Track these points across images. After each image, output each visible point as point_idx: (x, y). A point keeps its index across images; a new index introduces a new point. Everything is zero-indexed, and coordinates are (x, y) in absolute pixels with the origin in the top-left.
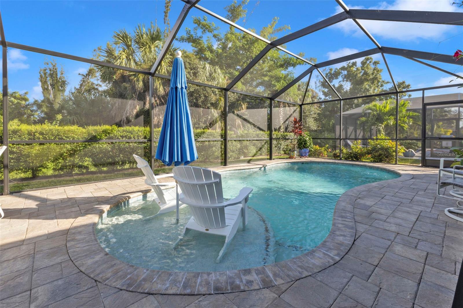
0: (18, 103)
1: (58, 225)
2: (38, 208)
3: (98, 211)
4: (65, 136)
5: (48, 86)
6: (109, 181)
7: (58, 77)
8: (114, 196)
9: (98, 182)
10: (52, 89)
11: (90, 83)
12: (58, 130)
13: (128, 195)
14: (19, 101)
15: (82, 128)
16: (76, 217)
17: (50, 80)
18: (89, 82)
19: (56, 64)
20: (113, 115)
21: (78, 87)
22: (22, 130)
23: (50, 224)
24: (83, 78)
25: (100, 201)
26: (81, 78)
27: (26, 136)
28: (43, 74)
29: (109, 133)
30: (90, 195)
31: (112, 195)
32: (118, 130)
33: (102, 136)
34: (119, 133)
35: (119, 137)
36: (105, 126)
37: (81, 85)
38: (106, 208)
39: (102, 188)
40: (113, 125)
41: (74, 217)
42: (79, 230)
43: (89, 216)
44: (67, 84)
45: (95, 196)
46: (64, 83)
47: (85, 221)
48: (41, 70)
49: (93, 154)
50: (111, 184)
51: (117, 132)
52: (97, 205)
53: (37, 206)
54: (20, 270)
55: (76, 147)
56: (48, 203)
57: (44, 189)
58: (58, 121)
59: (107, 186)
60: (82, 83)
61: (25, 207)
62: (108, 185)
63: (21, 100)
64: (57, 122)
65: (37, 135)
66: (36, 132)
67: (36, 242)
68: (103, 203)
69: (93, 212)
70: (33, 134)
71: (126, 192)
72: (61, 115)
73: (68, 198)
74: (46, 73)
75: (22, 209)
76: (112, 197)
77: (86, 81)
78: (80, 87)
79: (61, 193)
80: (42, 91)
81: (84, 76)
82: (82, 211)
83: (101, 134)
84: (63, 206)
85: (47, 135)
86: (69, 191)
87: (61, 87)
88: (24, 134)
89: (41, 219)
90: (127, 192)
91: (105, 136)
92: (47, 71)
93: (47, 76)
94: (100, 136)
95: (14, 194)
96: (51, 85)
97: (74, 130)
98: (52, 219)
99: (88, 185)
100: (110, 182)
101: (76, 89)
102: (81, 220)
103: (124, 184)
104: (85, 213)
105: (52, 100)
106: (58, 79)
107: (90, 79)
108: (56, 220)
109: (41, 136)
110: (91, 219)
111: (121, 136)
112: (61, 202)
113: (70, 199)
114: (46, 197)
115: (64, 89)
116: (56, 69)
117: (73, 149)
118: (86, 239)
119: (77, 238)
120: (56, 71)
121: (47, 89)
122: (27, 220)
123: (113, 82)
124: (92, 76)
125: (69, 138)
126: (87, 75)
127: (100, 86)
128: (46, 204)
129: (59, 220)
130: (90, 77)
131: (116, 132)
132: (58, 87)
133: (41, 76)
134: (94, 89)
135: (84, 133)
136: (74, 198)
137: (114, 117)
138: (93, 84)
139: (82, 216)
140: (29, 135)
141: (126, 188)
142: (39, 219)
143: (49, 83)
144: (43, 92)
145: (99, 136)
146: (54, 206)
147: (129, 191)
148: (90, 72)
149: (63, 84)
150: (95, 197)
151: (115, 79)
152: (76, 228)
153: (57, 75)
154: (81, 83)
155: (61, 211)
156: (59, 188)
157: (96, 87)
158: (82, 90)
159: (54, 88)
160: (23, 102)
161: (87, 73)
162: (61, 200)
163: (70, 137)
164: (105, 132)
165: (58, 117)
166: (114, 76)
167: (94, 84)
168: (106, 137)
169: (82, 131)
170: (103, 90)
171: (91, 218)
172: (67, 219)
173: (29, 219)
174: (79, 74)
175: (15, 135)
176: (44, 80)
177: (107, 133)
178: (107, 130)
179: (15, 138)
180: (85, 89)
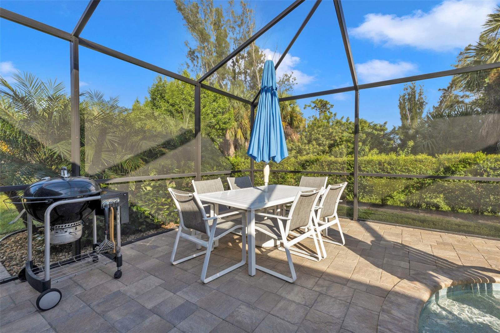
0: (378, 134)
1: (381, 278)
2: (372, 246)
3: (432, 283)
4: (412, 167)
5: (406, 112)
6: (462, 235)
7: (416, 99)
8: (464, 266)
9: (445, 233)
10: (410, 114)
11: (453, 96)
12: (405, 159)
13: (490, 274)
14: (379, 132)
15: (431, 157)
16: (401, 278)
17: (409, 104)
18: (451, 96)
19: (415, 87)
20: (484, 133)
21: (437, 105)
22: (374, 160)
23: (374, 273)
24: (444, 93)
25: (439, 266)
26: (441, 93)
27: (377, 166)
28: (402, 101)
29: (470, 164)
30: (428, 250)
31: (460, 264)
32: (487, 159)
33: (459, 167)
34: (487, 164)
35: (488, 170)
36: (463, 153)
37: (441, 102)
38: (445, 282)
39: (448, 244)
40: (478, 152)
41: (399, 275)
42: (400, 300)
43: (418, 285)
44: (425, 105)
45: (435, 254)
46: (422, 104)
47: (410, 290)
48: (400, 97)
49: (445, 190)
50: (465, 242)
51: (484, 162)
52: (433, 271)
53: (371, 243)
54: (333, 317)
55: (423, 180)
56: (382, 242)
57: (384, 224)
58: (409, 148)
59: (456, 243)
60: (443, 99)
61: (362, 240)
62: (459, 241)
63: (380, 131)
64: (408, 150)
65: (386, 165)
66: (385, 162)
67: (355, 289)
68: (443, 272)
69: (424, 281)
70: (382, 164)
71: (487, 266)
72: (412, 141)
73: (402, 244)
74: (405, 98)
75: (360, 241)
76: (459, 267)
77: (448, 95)
78: (440, 105)
79: (397, 235)
80: (401, 117)
81: (445, 90)
82: (412, 272)
83: (458, 165)
84: (393, 253)
85: (394, 165)
86: (406, 234)
87: (419, 109)
88: (375, 164)
89: (369, 262)
90: (490, 268)
91: (464, 167)
92: (406, 97)
93: (405, 102)
94: (456, 167)
95: (360, 221)
96: (409, 110)
97: (422, 159)
98: (378, 266)
99: (430, 232)
100: (464, 237)
101: (435, 108)
102: (406, 285)
103: (489, 249)
104: (414, 276)
105: (409, 125)
106: (416, 102)
107: (452, 91)
108: (381, 270)
109: (389, 166)
110: (418, 292)
111: (491, 168)
112: (394, 247)
113: (403, 246)
114: (382, 234)
115: (422, 111)
116: (414, 92)
117: (420, 182)
118: (403, 323)
119: (393, 312)
120: (415, 94)
121: (405, 115)
122: (359, 256)
123: (485, 87)
124: (455, 87)
125: (415, 169)
126: (448, 88)
127: (468, 96)
128: (379, 244)
129: (384, 272)
130: (453, 89)
131: (481, 162)
132: (416, 110)
133: (400, 104)
134: (458, 102)
135: (434, 163)
136: (408, 247)
137: (485, 137)
138: (456, 96)
139: (409, 280)
140: (379, 165)
141: (490, 259)
142: (368, 260)
143: (407, 108)
144: (401, 119)
145: (454, 167)
146: (386, 250)
147: (494, 267)
148: (453, 84)
149: (421, 106)
150: (433, 256)
151: (488, 83)
152: (397, 294)
153: (415, 98)
154: (441, 99)
155: (390, 260)
156: (397, 226)
157: (461, 100)
158: (442, 107)
159: (412, 112)
160: (382, 133)
161: (449, 85)
162: (394, 244)
163: (417, 168)
164: (464, 162)
165: (409, 144)
166: (485, 80)
167: (458, 96)
168: (465, 169)
169: (431, 161)
170: (471, 101)
171: (418, 289)
172: (392, 274)
173: (360, 255)
174: (440, 90)
175: (369, 165)
176: (402, 106)
177: (467, 164)
178: (467, 159)
179: (369, 167)
180: (446, 105)
